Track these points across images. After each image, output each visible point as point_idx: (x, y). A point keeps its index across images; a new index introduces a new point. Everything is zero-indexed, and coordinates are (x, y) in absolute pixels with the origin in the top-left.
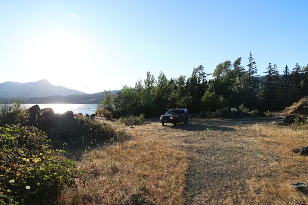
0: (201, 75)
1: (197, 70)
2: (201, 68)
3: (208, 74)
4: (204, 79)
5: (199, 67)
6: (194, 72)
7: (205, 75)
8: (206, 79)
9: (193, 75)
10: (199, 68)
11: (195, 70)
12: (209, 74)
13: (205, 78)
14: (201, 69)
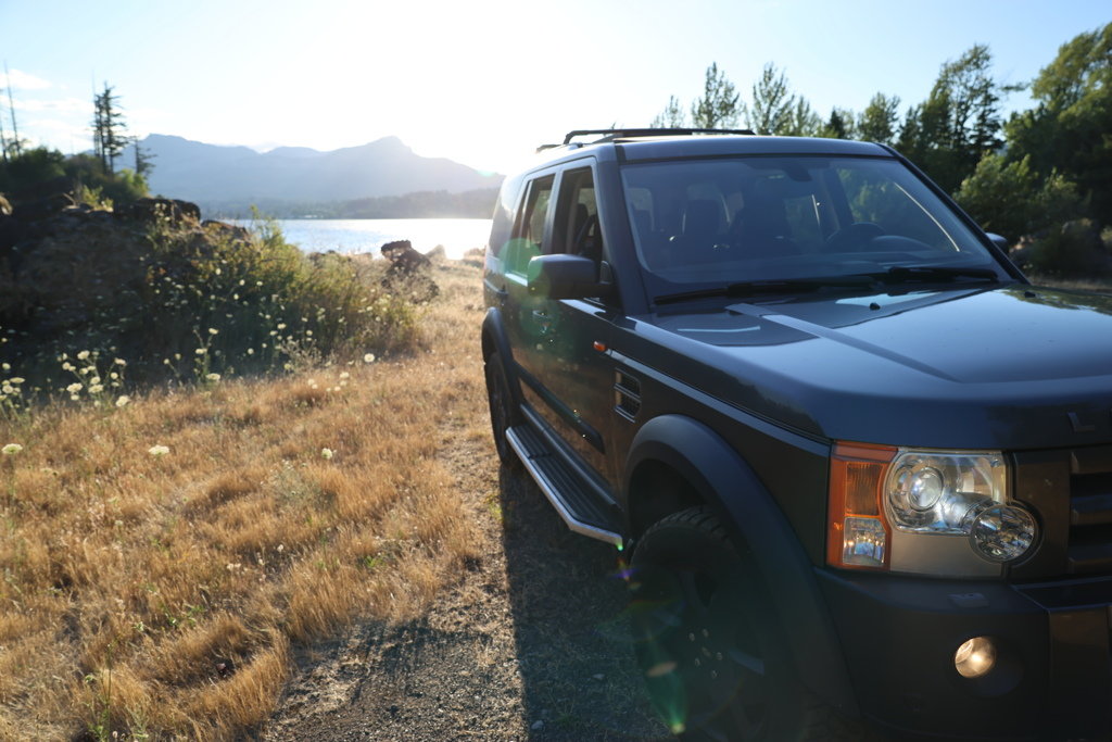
0: (974, 93)
1: (958, 69)
2: (977, 58)
3: (1008, 88)
4: (984, 111)
5: (968, 57)
6: (939, 82)
7: (992, 91)
8: (994, 111)
9: (934, 93)
10: (968, 62)
11: (946, 72)
12: (1014, 84)
13: (994, 105)
14: (978, 67)
